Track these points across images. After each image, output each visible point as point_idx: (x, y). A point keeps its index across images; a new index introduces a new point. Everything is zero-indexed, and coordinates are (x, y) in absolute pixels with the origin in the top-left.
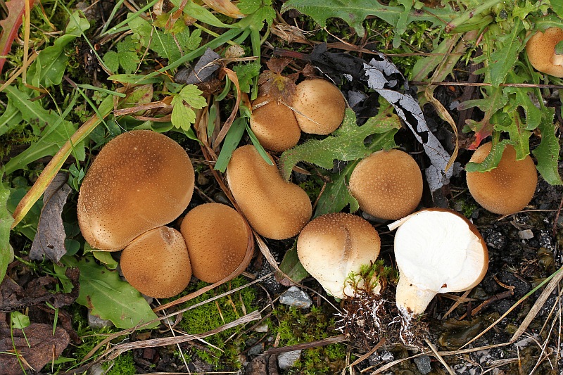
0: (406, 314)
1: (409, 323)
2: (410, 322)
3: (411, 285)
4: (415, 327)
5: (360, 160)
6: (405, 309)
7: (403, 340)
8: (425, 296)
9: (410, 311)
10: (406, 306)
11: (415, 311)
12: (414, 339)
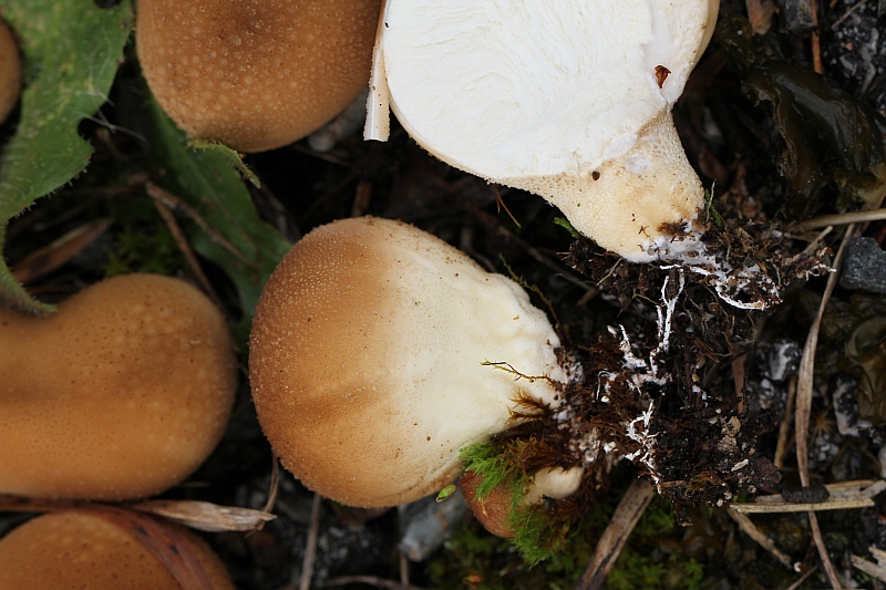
0: (678, 247)
1: (712, 260)
2: (709, 252)
3: (596, 175)
4: (737, 243)
5: (130, 49)
6: (660, 240)
7: (750, 306)
8: (657, 154)
9: (674, 230)
10: (651, 230)
11: (686, 214)
12: (771, 273)
